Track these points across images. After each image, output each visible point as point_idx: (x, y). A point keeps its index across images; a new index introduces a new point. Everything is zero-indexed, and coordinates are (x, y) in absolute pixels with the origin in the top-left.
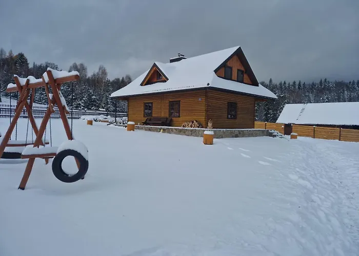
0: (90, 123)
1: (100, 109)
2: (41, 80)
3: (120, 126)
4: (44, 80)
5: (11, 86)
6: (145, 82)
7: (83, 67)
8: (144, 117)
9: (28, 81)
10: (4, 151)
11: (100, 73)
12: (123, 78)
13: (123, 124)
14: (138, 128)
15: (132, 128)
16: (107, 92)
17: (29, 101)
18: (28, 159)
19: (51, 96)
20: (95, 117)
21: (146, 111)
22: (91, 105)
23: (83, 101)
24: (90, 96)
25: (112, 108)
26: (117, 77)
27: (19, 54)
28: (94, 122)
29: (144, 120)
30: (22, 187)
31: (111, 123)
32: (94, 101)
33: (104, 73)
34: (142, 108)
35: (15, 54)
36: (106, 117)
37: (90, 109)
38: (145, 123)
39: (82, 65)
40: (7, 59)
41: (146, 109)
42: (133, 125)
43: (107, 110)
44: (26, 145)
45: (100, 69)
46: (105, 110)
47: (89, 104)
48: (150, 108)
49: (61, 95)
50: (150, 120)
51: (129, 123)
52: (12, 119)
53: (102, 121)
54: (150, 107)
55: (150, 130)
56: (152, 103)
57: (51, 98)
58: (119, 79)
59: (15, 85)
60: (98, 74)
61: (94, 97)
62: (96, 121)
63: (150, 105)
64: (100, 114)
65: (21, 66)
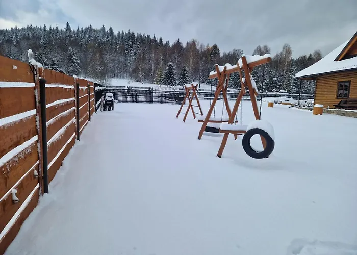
0: (271, 105)
1: (281, 91)
2: (236, 66)
3: (304, 108)
4: (238, 65)
5: (212, 73)
6: (342, 56)
7: (267, 49)
8: (337, 98)
9: (226, 67)
10: (207, 126)
11: (284, 53)
12: (310, 55)
13: (308, 106)
14: (328, 112)
15: (320, 112)
16: (290, 72)
17: (225, 85)
18: (224, 133)
19: (243, 79)
20: (276, 99)
21: (341, 92)
22: (272, 87)
23: (264, 84)
24: (271, 78)
25: (295, 89)
26: (303, 55)
27: (214, 46)
28: (275, 104)
29: (337, 102)
30: (219, 155)
31: (293, 105)
32: (276, 83)
33: (288, 51)
34: (335, 88)
35: (211, 46)
36: (287, 99)
37: (271, 91)
38: (339, 106)
39: (265, 47)
40: (205, 51)
41: (340, 90)
42: (321, 108)
43: (289, 91)
44: (221, 122)
45: (284, 49)
46: (286, 91)
47: (270, 86)
48: (347, 88)
49: (252, 78)
50: (346, 102)
51: (316, 105)
52: (212, 101)
53: (283, 104)
54: (346, 86)
55: (344, 114)
56: (349, 82)
57: (243, 82)
58: (305, 57)
59: (216, 73)
60: (281, 53)
61: (276, 78)
62: (276, 103)
63: (347, 84)
64: (281, 96)
65: (214, 56)
